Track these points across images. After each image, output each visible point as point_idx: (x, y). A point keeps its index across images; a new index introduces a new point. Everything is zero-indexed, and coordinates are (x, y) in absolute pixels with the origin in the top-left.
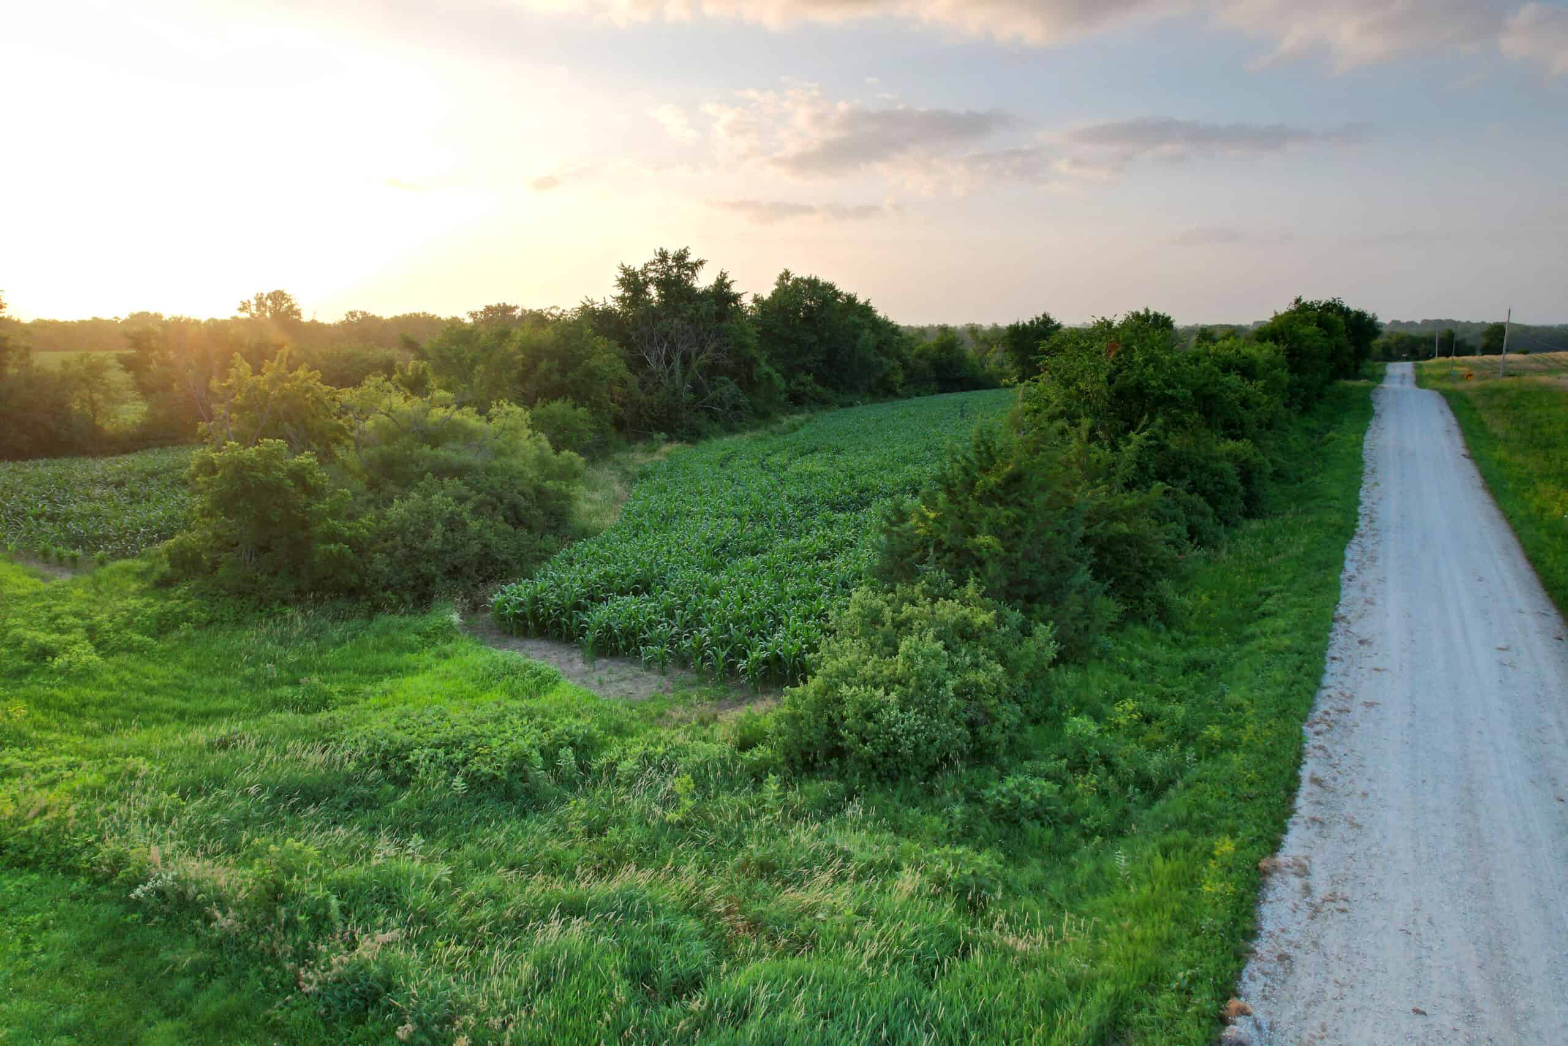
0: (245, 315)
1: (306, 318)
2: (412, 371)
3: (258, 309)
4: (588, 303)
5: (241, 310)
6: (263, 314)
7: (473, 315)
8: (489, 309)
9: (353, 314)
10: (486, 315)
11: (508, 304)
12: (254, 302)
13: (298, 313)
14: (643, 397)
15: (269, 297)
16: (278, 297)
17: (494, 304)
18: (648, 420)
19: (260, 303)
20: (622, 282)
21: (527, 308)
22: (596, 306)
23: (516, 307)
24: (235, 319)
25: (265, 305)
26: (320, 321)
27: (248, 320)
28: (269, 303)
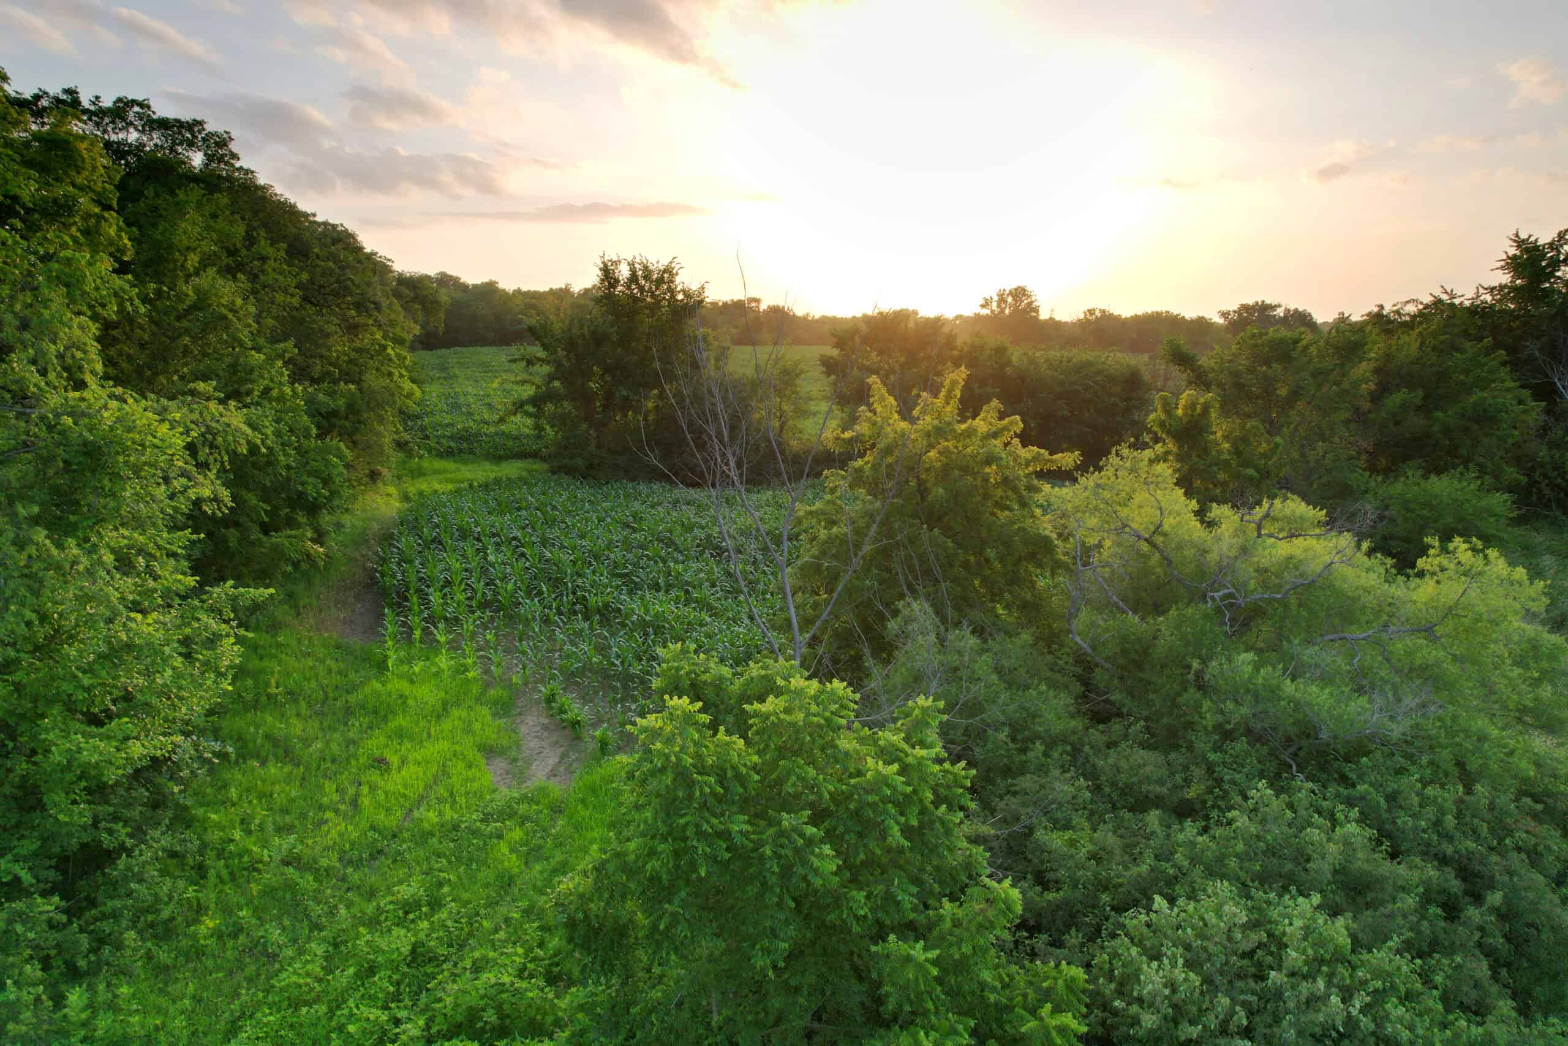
0: (985, 312)
1: (1044, 315)
2: (1185, 408)
3: (999, 306)
4: (1445, 297)
5: (983, 306)
6: (1003, 311)
7: (1225, 315)
8: (1245, 308)
9: (1091, 312)
10: (1240, 314)
11: (1268, 302)
12: (996, 298)
13: (1036, 310)
14: (1543, 452)
15: (1010, 293)
16: (1020, 293)
17: (1251, 302)
18: (1547, 491)
19: (1002, 299)
20: (1514, 264)
21: (1292, 307)
22: (1457, 301)
23: (1279, 306)
24: (977, 316)
25: (1005, 302)
26: (1057, 318)
27: (987, 317)
28: (1010, 299)
